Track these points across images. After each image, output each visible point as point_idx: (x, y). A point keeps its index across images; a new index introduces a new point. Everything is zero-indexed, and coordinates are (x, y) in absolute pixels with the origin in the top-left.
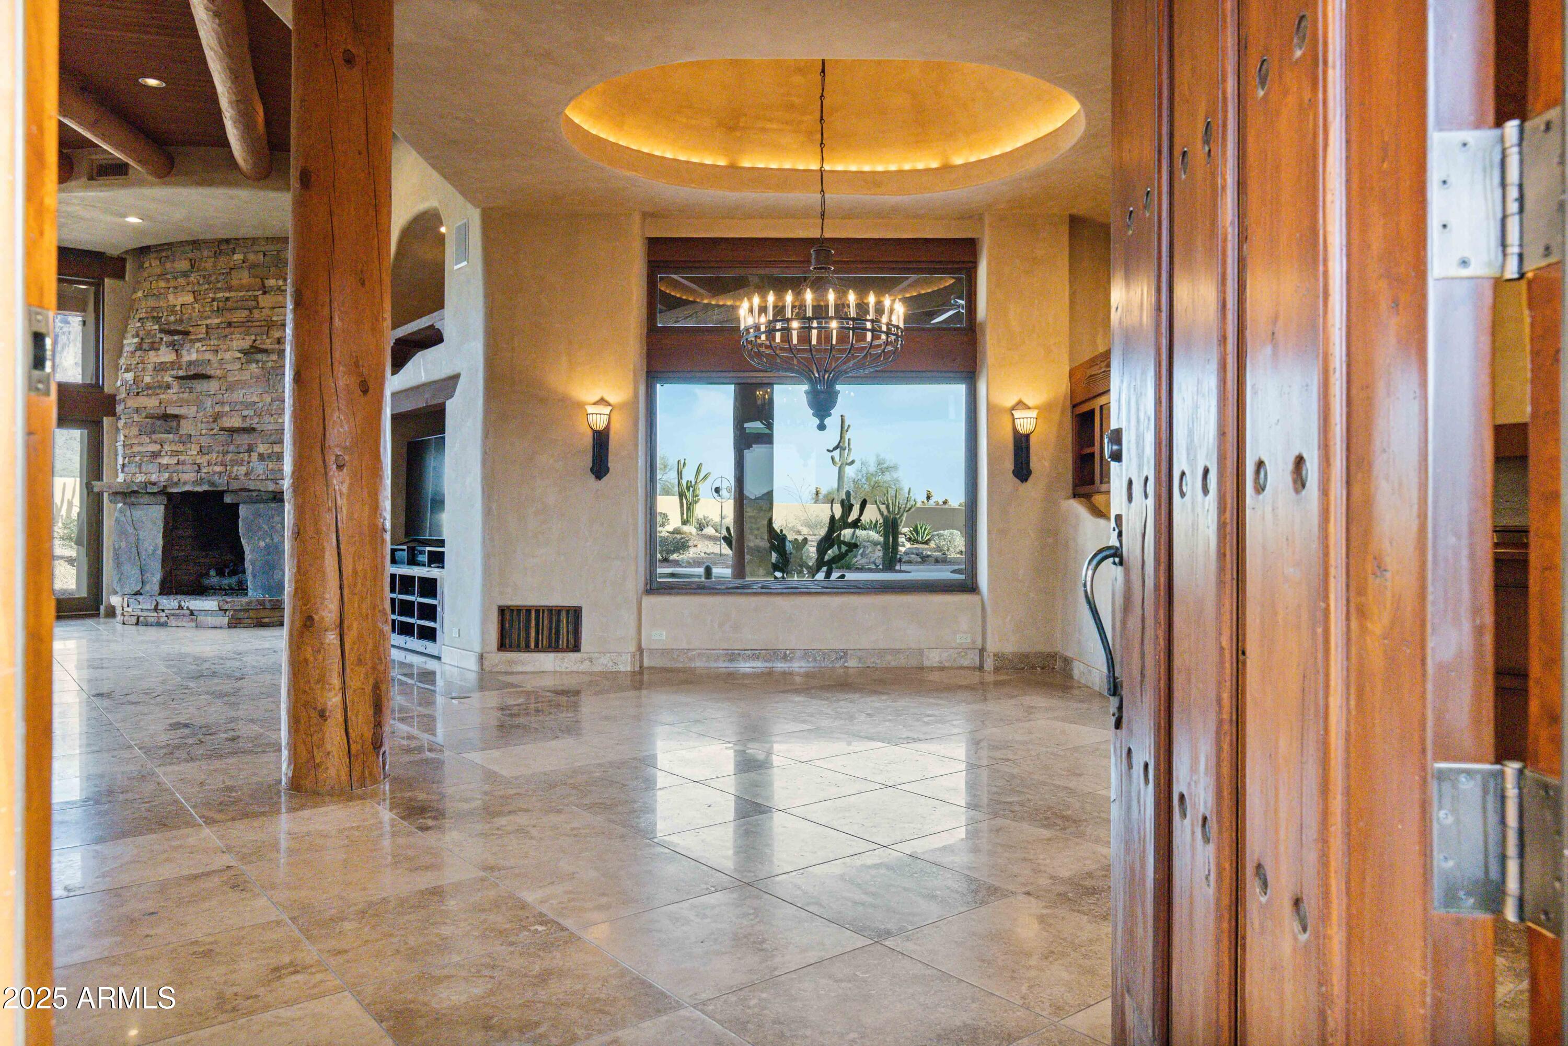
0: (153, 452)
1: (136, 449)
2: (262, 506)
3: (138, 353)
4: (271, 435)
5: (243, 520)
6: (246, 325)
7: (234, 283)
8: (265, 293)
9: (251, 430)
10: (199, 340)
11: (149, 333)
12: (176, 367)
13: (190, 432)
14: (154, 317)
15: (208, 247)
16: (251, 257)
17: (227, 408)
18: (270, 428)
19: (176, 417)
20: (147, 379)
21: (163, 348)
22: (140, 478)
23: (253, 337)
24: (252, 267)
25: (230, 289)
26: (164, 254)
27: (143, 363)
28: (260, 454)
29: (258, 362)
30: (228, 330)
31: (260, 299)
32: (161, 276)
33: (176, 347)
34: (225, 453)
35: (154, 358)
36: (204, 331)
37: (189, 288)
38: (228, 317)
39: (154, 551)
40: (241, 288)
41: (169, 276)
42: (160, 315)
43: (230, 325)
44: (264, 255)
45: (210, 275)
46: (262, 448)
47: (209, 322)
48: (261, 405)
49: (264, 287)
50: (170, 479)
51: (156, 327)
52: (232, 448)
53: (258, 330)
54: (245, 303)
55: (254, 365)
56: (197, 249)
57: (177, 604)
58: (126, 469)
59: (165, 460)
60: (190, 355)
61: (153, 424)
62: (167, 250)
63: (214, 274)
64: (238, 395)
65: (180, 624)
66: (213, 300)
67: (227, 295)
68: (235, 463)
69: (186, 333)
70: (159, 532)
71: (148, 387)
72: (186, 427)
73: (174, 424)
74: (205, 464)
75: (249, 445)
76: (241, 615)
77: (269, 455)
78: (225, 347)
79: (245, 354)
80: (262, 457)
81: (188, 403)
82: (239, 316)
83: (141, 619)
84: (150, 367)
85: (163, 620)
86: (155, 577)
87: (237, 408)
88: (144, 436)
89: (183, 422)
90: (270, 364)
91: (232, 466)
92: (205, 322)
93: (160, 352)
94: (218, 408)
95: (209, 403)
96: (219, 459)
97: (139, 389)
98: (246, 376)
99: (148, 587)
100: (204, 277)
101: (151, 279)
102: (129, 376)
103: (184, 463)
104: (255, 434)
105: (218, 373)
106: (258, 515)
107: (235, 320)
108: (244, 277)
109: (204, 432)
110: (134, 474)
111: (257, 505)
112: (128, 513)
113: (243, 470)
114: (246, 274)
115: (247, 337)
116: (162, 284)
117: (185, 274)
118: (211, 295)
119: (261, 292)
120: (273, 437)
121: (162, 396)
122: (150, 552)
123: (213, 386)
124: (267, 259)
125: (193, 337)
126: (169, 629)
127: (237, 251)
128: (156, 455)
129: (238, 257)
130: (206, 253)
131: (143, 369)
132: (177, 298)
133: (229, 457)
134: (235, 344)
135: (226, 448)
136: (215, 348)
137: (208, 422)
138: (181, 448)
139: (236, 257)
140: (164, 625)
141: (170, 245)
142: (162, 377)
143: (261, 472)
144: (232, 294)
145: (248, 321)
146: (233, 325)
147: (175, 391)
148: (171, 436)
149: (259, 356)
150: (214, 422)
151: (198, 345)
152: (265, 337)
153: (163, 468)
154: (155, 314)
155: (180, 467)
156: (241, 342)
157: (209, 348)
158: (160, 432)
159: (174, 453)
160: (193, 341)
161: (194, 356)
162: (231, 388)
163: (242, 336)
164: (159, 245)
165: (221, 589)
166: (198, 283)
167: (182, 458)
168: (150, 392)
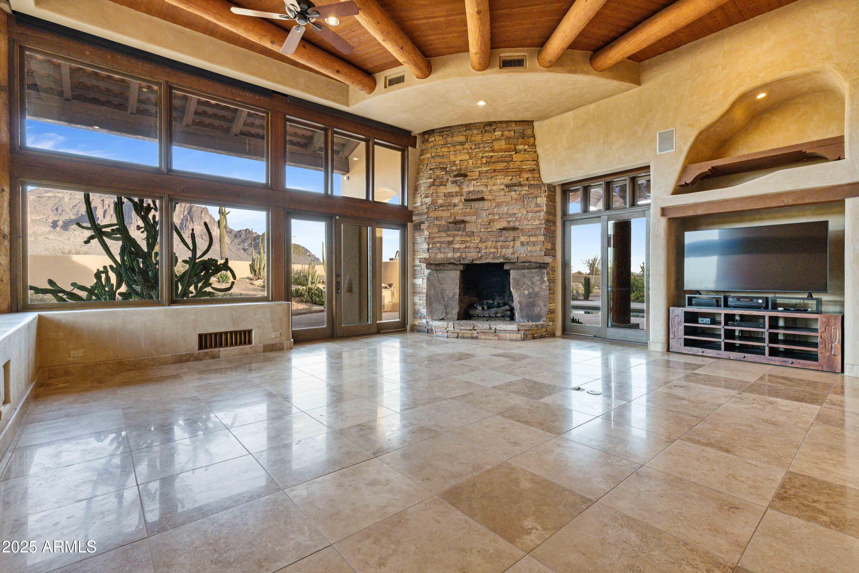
0: (449, 241)
1: (436, 240)
2: (526, 271)
3: (433, 188)
4: (529, 231)
5: (513, 279)
6: (505, 171)
7: (496, 147)
8: (516, 153)
9: (514, 229)
10: (473, 180)
11: (438, 177)
12: (459, 194)
13: (473, 230)
14: (441, 168)
15: (476, 129)
16: (506, 133)
17: (497, 217)
18: (528, 227)
19: (463, 222)
20: (440, 201)
21: (449, 184)
22: (440, 256)
23: (511, 178)
24: (508, 138)
25: (493, 151)
26: (445, 133)
27: (436, 192)
28: (521, 242)
29: (515, 191)
30: (493, 174)
31: (514, 156)
32: (444, 145)
33: (458, 184)
34: (497, 242)
35: (443, 190)
36: (478, 174)
37: (465, 151)
38: (493, 167)
39: (453, 297)
40: (501, 150)
41: (449, 145)
42: (445, 166)
43: (495, 171)
44: (515, 132)
45: (479, 144)
46: (523, 239)
47: (480, 169)
48: (520, 215)
49: (516, 149)
50: (461, 256)
51: (444, 173)
52: (502, 239)
53: (514, 174)
54: (504, 159)
55: (513, 193)
56: (469, 130)
57: (488, 327)
58: (430, 251)
59: (457, 246)
60: (469, 187)
61: (448, 226)
62: (447, 131)
63: (482, 143)
64: (504, 209)
65: (487, 338)
66: (483, 157)
67: (492, 154)
68: (502, 247)
69: (465, 176)
70: (457, 286)
71: (442, 206)
72: (469, 228)
73: (463, 225)
74: (484, 248)
75: (514, 237)
76: (527, 332)
77: (528, 243)
78: (492, 183)
79: (507, 187)
80: (522, 244)
81: (470, 214)
82: (501, 166)
83: (460, 334)
84: (441, 195)
85: (474, 335)
86: (455, 311)
87: (503, 217)
88: (442, 233)
89: (468, 225)
90: (524, 192)
91: (502, 249)
92: (477, 170)
93: (447, 187)
94: (490, 217)
95: (484, 214)
96: (493, 245)
97: (434, 206)
98: (508, 199)
99: (449, 316)
100: (475, 145)
101: (436, 147)
102: (428, 200)
103: (469, 247)
104: (518, 231)
105: (490, 197)
106: (524, 276)
107: (499, 168)
108: (503, 144)
109: (483, 230)
110: (436, 254)
111: (523, 271)
112: (436, 275)
113: (510, 251)
114: (503, 142)
115: (506, 178)
116: (446, 150)
117: (462, 144)
118: (480, 155)
119: (514, 152)
120: (531, 232)
121: (452, 211)
122: (451, 297)
123: (486, 205)
124: (516, 134)
125: (469, 178)
126: (479, 340)
127: (497, 130)
128: (450, 243)
129: (498, 133)
130: (475, 132)
131: (437, 196)
132: (456, 157)
133: (499, 244)
134: (498, 181)
135: (498, 239)
136: (486, 183)
137: (485, 225)
138: (468, 239)
139: (496, 133)
140: (476, 338)
141: (450, 128)
142: (451, 200)
143: (523, 252)
144: (495, 154)
145: (507, 169)
146: (497, 171)
147: (461, 208)
148: (460, 232)
149: (516, 188)
150: (489, 224)
151: (473, 182)
152: (518, 177)
153: (454, 250)
154: (441, 166)
155: (467, 250)
156: (502, 180)
157: (482, 184)
158: (452, 230)
159: (463, 242)
160: (471, 180)
161: (471, 189)
162: (498, 205)
163: (503, 177)
164: (442, 128)
165: (484, 317)
166: (471, 148)
167: (468, 245)
168: (444, 208)
